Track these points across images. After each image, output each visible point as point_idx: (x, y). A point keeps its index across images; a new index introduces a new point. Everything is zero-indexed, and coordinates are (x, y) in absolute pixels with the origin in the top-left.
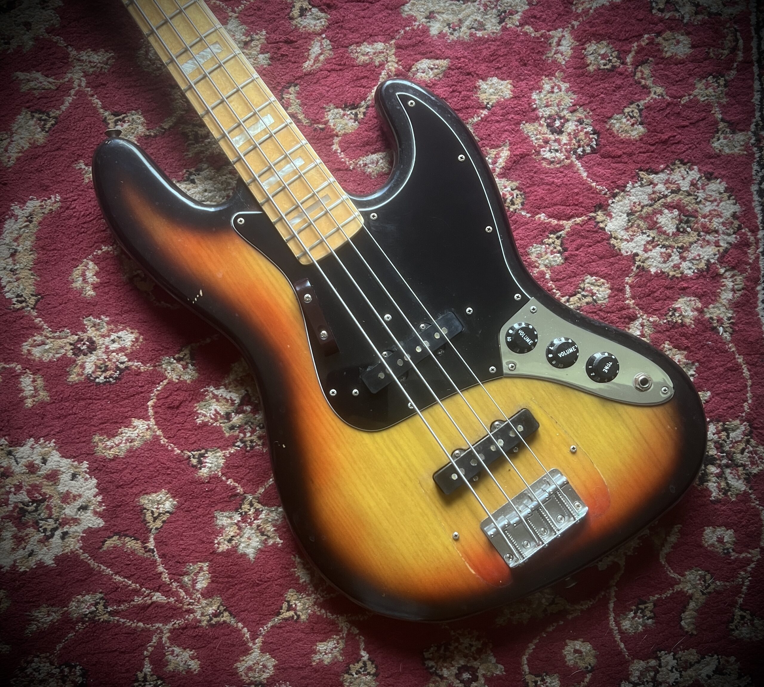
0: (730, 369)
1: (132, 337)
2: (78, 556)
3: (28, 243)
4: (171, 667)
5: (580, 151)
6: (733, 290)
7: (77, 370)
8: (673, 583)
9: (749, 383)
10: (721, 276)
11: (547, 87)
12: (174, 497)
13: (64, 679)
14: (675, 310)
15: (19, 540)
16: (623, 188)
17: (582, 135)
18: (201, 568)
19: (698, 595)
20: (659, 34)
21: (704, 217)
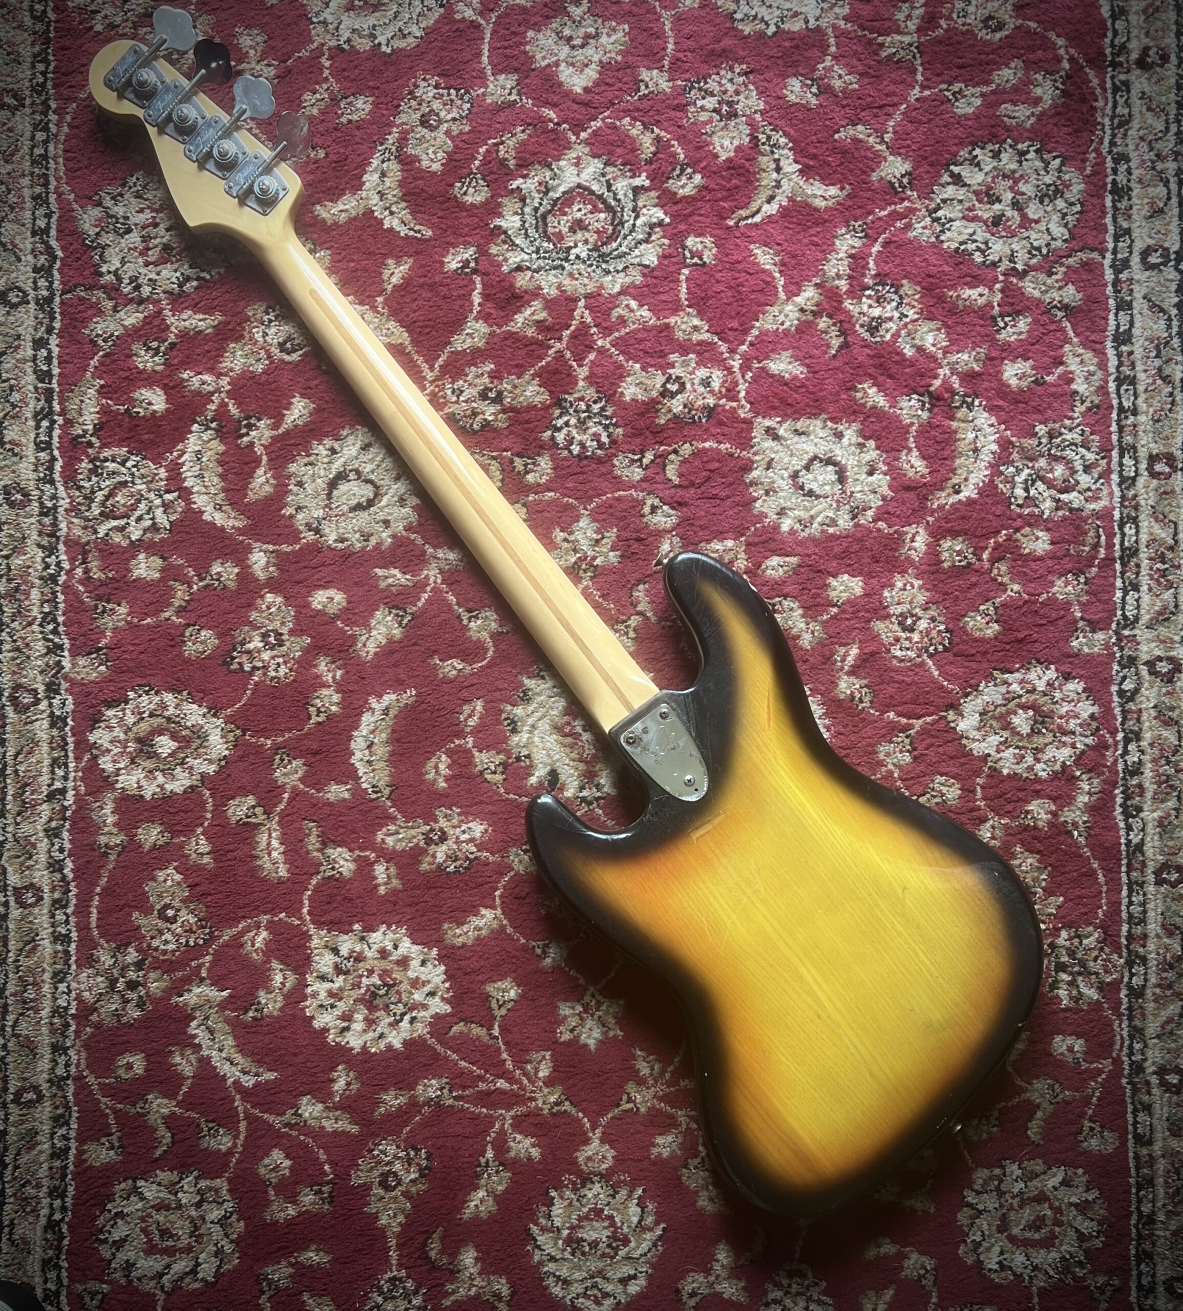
0: (1084, 875)
1: (482, 828)
2: (425, 1041)
3: (384, 735)
4: (512, 1154)
5: (931, 649)
6: (1089, 793)
7: (428, 859)
8: (1020, 1091)
9: (1104, 889)
10: (1078, 779)
11: (899, 584)
12: (519, 986)
13: (409, 1161)
14: (1027, 812)
15: (370, 1023)
16: (976, 688)
17: (934, 633)
18: (544, 1057)
19: (1045, 1105)
20: (1017, 530)
21: (1061, 717)
